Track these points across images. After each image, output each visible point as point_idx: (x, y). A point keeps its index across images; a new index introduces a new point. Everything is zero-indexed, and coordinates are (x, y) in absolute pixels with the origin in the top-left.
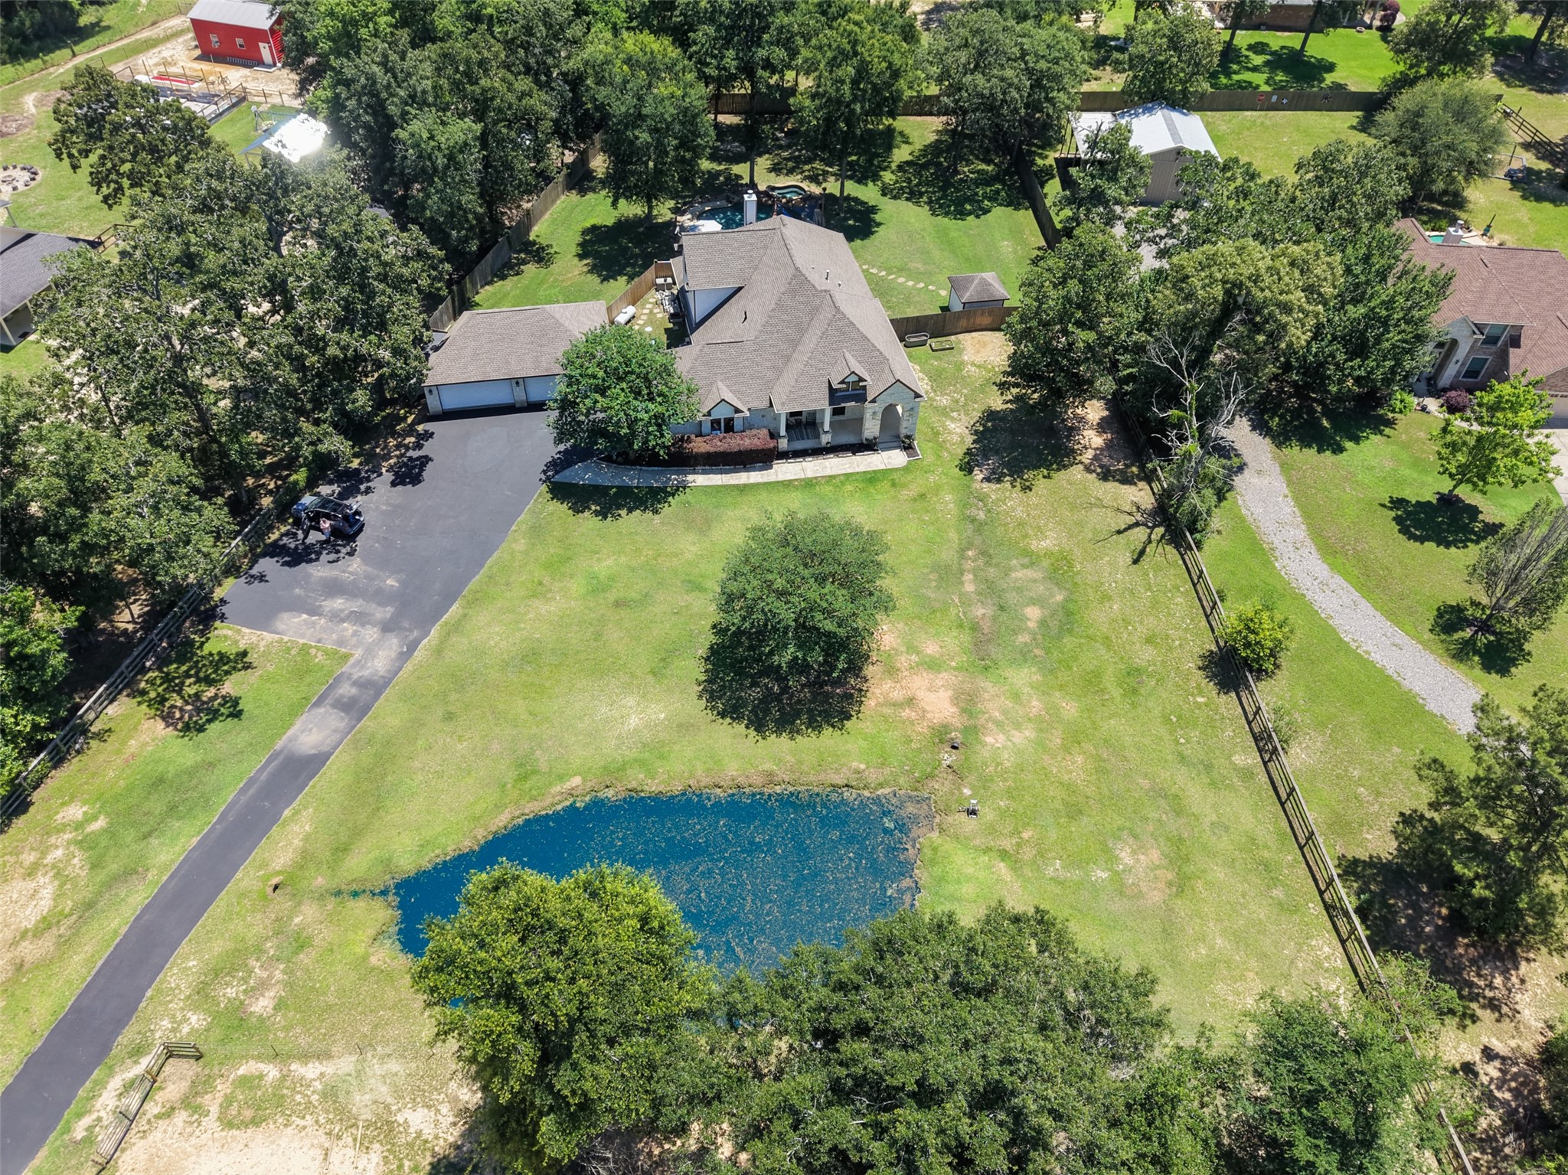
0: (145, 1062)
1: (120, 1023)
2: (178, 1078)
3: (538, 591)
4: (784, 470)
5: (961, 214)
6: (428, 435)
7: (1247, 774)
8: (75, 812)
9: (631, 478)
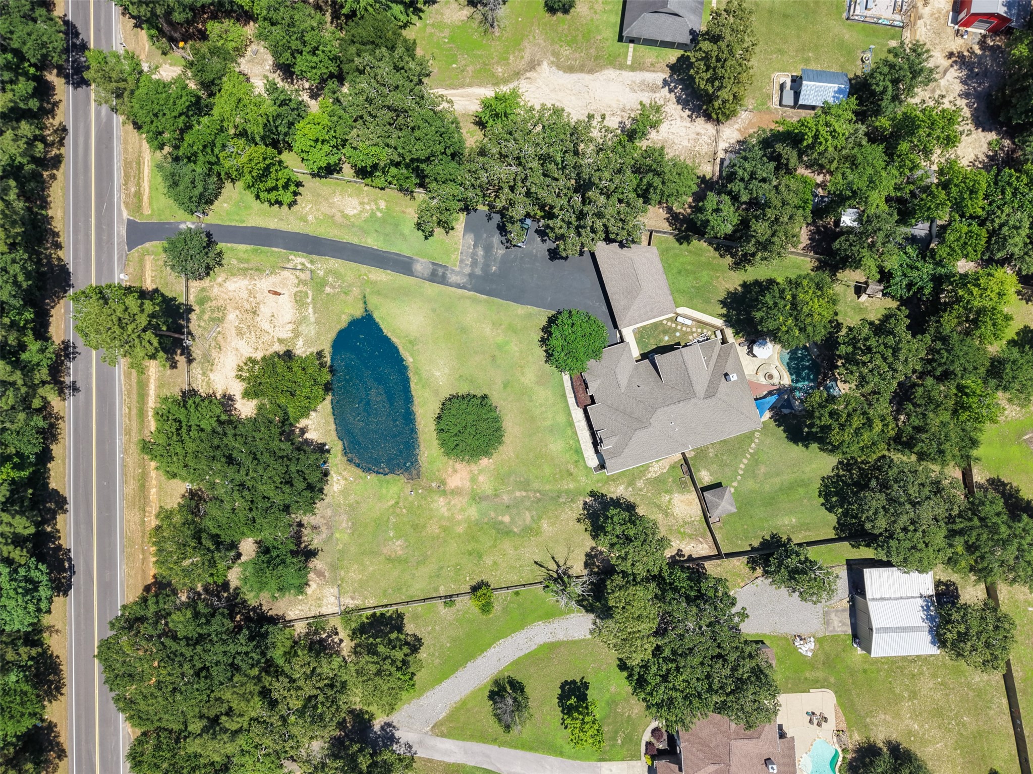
1: (319, 254)
2: (306, 276)
4: (577, 413)
7: (436, 590)
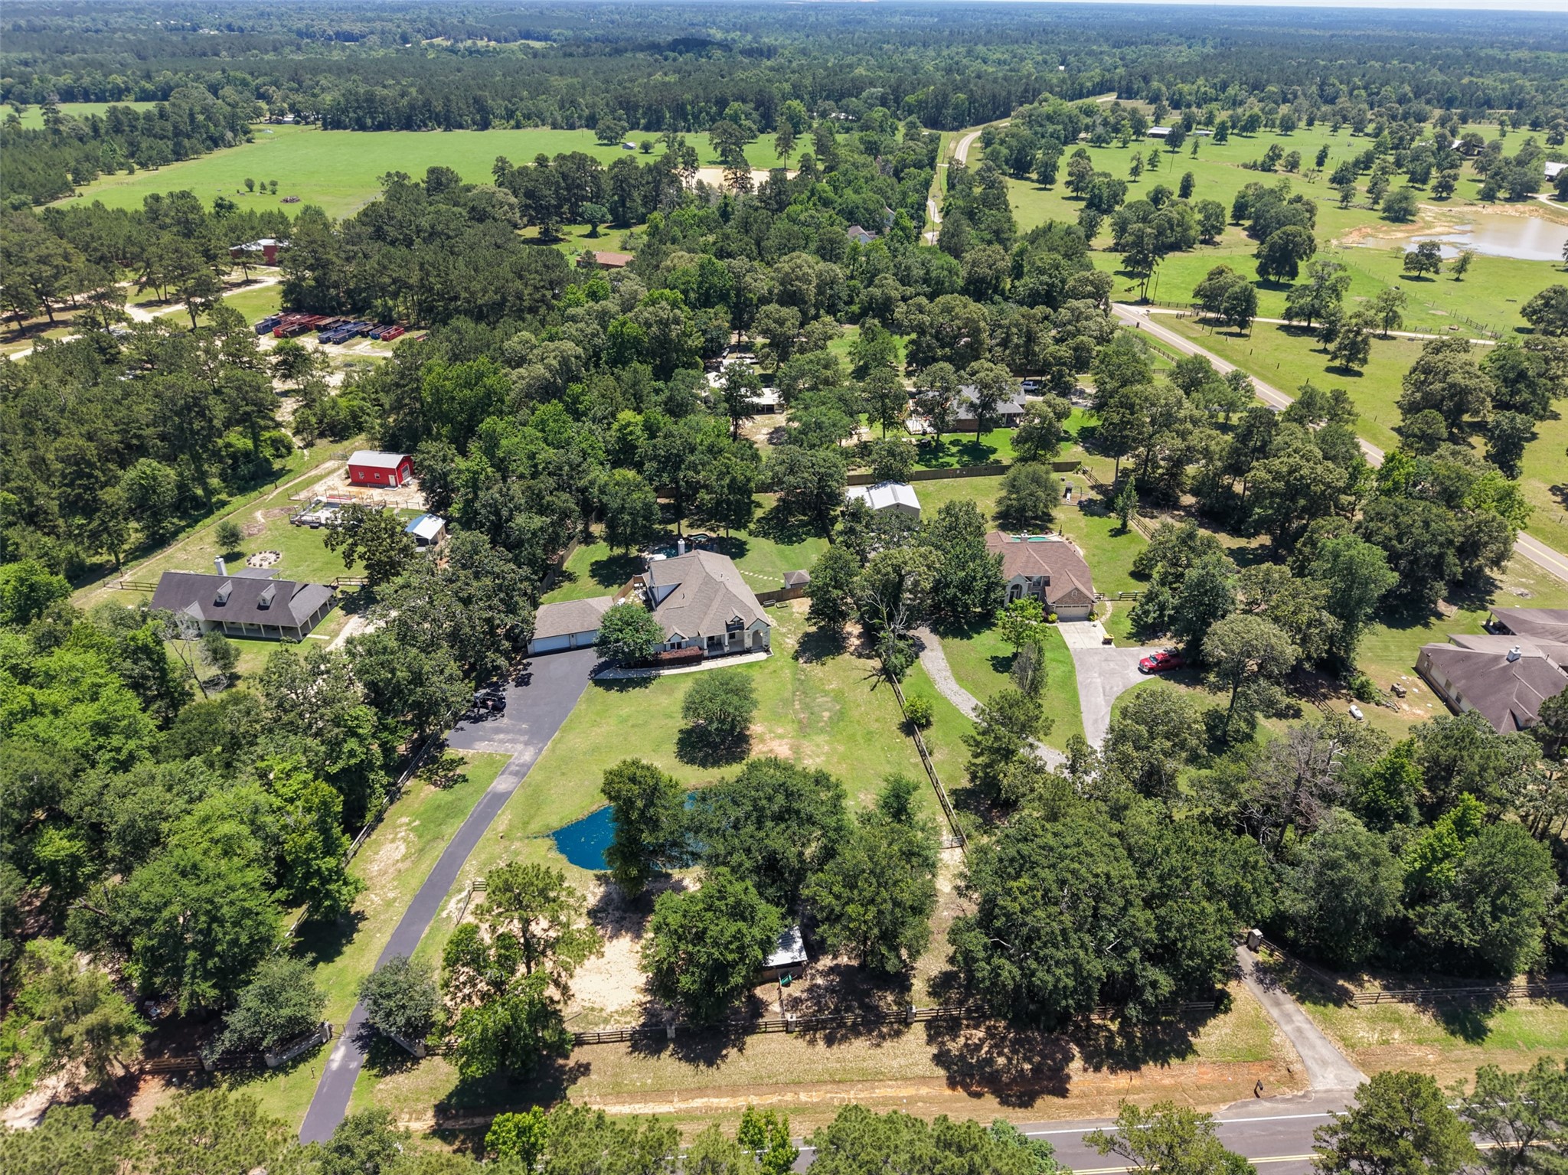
0: (464, 894)
1: (450, 883)
2: (479, 897)
3: (595, 724)
4: (706, 665)
5: (791, 542)
6: (529, 664)
8: (405, 820)
9: (633, 674)
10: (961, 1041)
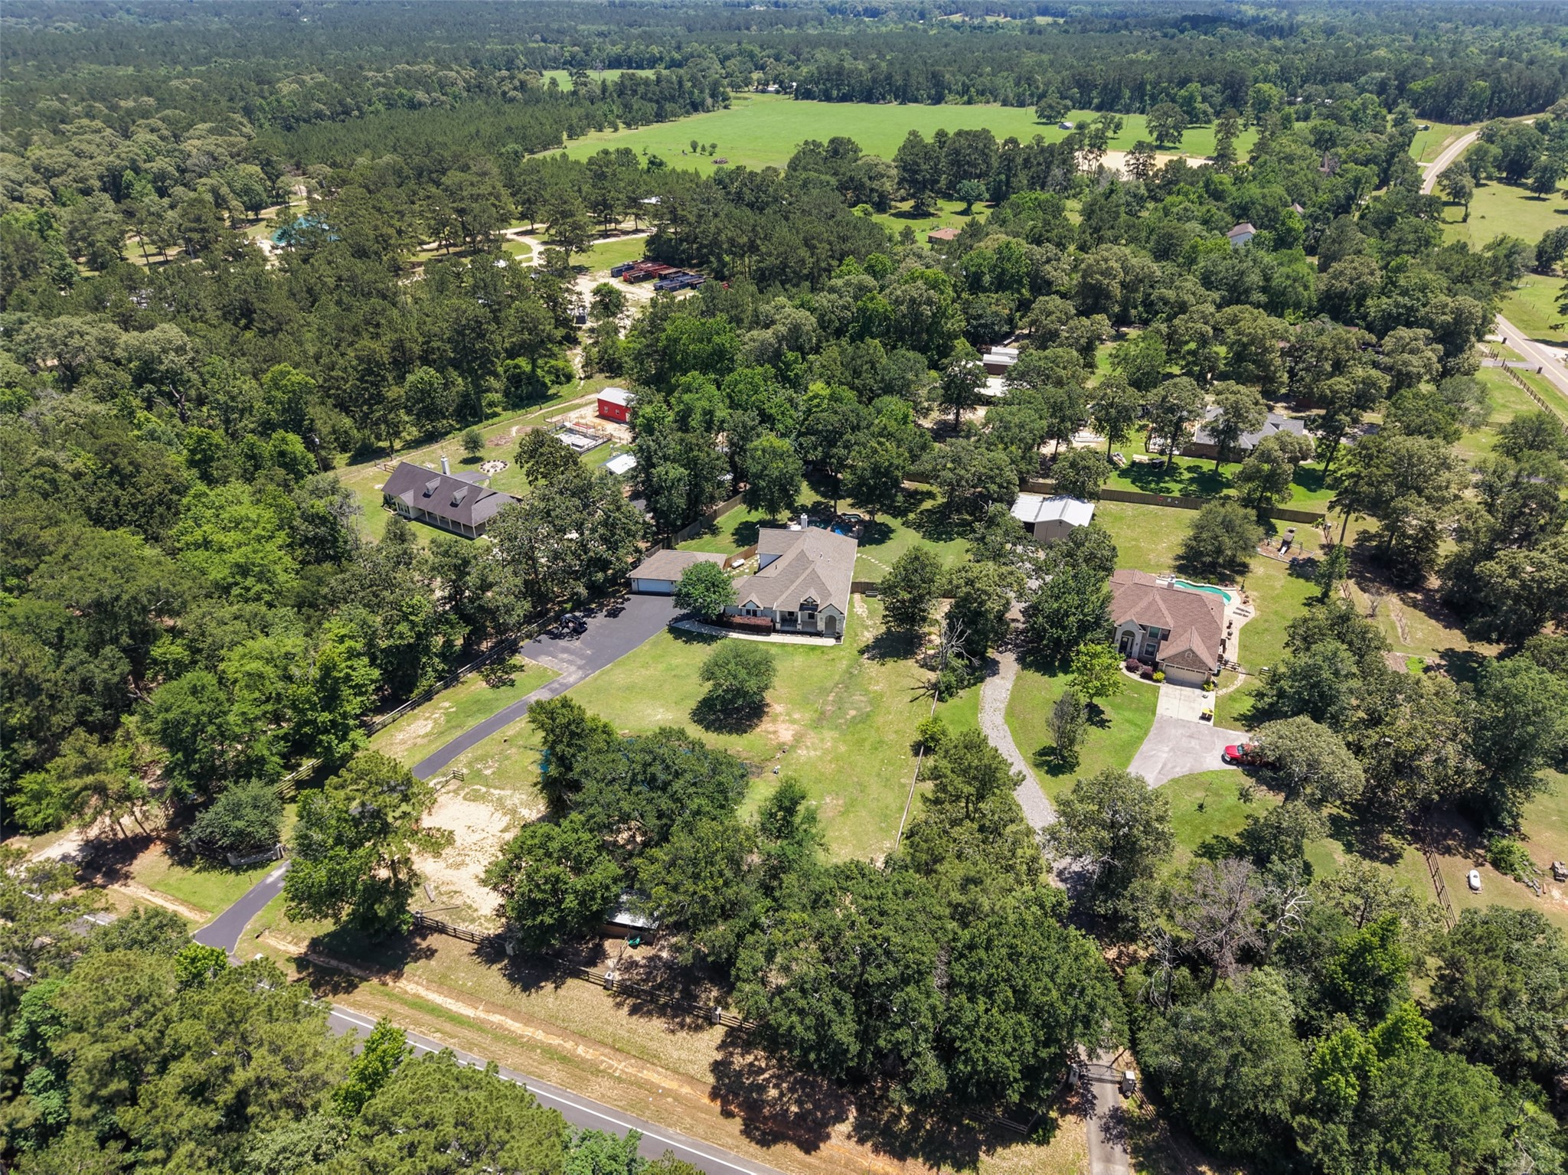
0: (446, 778)
2: (454, 785)
3: (646, 666)
4: (774, 638)
6: (628, 600)
8: (446, 704)
10: (750, 1058)
